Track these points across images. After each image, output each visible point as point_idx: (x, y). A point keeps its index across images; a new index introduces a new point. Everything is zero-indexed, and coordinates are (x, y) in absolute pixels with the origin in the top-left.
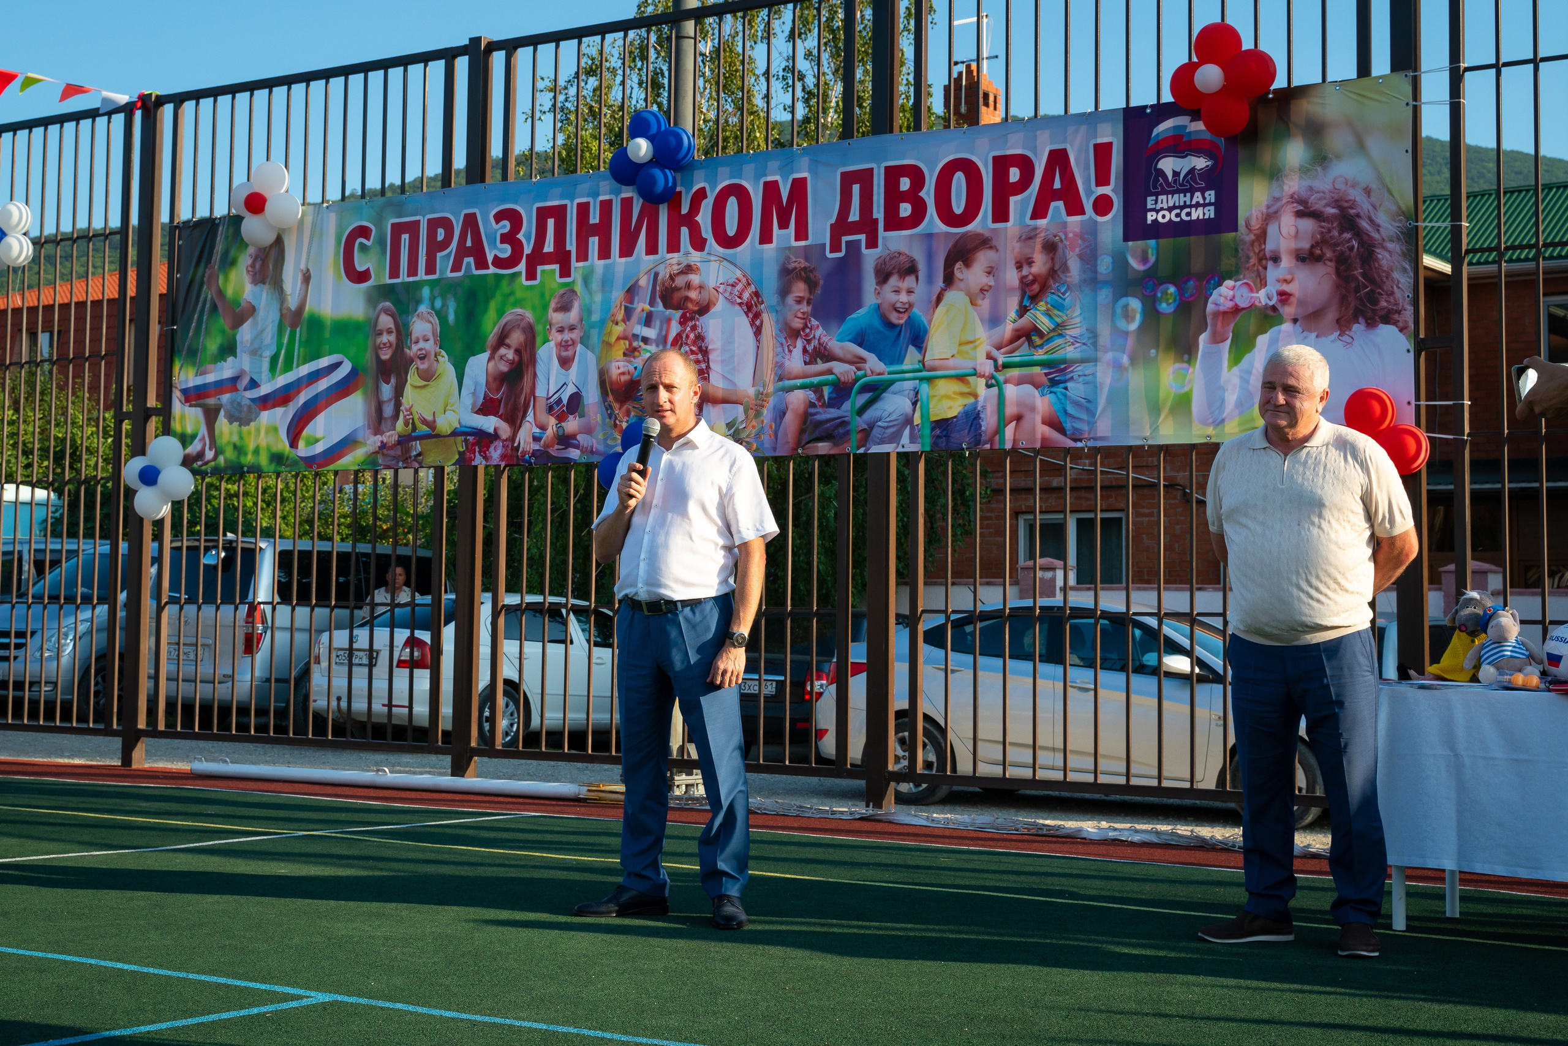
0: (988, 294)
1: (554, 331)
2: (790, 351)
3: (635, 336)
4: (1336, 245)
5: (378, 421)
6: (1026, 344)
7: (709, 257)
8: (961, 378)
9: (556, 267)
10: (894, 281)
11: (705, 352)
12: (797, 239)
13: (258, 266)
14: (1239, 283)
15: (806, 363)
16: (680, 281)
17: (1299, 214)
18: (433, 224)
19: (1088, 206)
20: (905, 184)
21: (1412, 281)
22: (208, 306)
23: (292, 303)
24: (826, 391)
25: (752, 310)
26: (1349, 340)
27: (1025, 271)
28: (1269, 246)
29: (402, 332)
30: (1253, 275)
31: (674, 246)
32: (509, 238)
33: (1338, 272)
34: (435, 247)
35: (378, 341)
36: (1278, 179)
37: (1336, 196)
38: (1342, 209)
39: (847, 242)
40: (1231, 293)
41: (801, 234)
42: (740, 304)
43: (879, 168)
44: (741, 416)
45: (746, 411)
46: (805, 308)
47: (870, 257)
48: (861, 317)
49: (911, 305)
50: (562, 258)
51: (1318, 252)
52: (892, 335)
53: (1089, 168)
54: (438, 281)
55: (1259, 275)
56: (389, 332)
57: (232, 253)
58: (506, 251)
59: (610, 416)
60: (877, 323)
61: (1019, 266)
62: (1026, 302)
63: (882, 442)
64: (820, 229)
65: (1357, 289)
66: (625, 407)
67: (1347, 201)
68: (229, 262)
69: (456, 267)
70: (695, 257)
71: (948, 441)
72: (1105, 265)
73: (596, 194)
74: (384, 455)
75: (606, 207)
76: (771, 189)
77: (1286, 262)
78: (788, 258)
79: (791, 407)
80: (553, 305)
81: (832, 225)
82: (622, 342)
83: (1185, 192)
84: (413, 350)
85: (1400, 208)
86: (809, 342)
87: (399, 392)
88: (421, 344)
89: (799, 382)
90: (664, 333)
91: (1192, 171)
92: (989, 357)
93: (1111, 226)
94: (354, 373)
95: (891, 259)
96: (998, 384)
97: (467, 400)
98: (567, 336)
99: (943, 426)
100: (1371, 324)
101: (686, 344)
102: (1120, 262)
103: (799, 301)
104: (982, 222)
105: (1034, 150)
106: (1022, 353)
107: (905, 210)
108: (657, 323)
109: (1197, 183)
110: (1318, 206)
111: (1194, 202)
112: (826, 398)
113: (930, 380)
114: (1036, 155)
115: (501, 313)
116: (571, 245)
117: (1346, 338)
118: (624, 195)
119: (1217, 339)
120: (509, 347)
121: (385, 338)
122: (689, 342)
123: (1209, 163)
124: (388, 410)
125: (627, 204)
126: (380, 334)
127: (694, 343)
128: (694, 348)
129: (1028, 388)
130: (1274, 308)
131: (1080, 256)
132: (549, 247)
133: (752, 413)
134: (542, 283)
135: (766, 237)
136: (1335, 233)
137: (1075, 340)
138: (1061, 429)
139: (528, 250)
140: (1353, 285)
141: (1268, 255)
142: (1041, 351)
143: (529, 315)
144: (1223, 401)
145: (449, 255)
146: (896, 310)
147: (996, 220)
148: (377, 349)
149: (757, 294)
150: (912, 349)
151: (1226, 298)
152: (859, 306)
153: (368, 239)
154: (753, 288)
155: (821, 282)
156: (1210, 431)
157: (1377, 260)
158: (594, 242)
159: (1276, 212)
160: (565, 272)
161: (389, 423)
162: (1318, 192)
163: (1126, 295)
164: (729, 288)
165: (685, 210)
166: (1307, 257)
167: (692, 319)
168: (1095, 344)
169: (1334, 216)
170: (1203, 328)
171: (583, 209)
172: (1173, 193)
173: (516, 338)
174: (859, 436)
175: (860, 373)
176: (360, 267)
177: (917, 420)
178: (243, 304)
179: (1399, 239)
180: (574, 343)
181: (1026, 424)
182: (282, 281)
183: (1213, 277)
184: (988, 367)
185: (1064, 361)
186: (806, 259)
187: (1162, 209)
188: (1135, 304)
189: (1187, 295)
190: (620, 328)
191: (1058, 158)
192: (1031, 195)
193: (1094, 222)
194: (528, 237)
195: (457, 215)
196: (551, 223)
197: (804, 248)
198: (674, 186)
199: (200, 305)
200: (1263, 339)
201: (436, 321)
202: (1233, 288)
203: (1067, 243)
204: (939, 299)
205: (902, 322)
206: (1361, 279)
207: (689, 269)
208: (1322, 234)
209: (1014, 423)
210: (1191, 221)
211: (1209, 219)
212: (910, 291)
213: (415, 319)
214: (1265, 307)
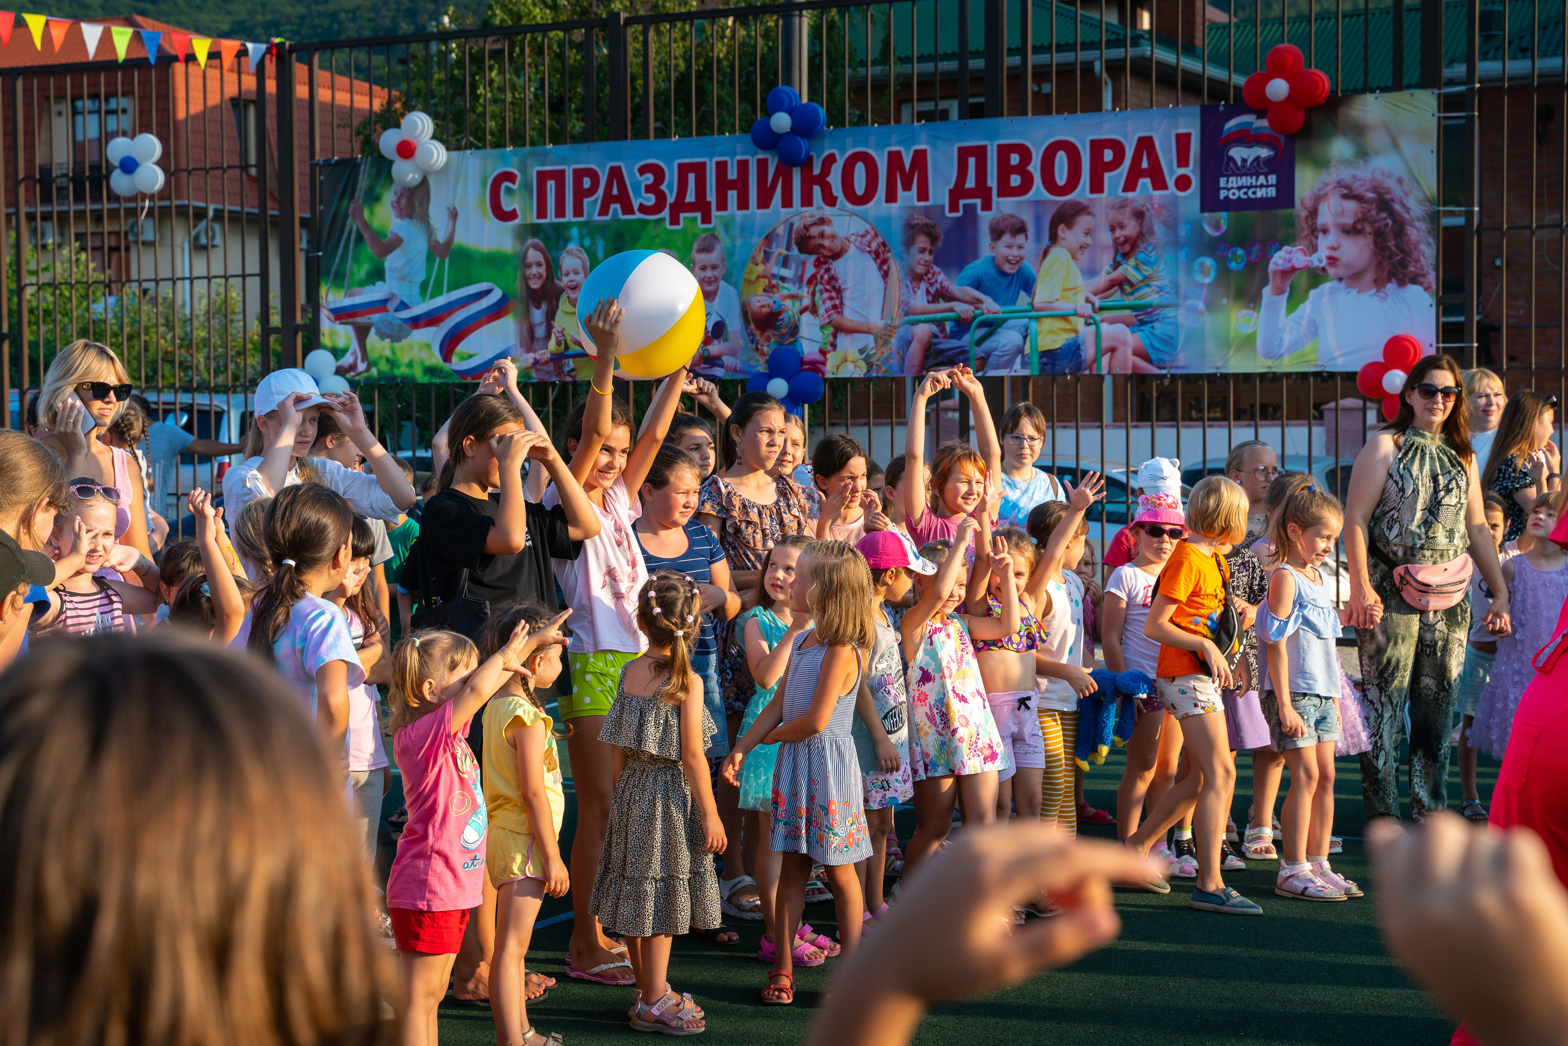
0: (1086, 251)
1: (697, 268)
2: (915, 292)
3: (774, 276)
5: (530, 340)
6: (1119, 292)
7: (841, 212)
8: (1064, 317)
9: (698, 215)
10: (1006, 238)
11: (839, 291)
12: (919, 200)
13: (403, 202)
14: (1295, 249)
15: (929, 302)
16: (814, 231)
17: (1345, 197)
18: (579, 175)
19: (1171, 182)
20: (1015, 159)
21: (1435, 252)
22: (353, 236)
23: (441, 237)
24: (948, 326)
25: (880, 257)
26: (1383, 295)
27: (1118, 233)
28: (1320, 221)
29: (552, 267)
30: (1307, 243)
31: (807, 201)
32: (653, 189)
33: (1375, 243)
34: (580, 194)
35: (528, 272)
37: (1374, 184)
38: (1380, 195)
39: (965, 206)
40: (1289, 256)
41: (923, 195)
43: (992, 145)
44: (872, 344)
45: (876, 340)
46: (927, 257)
47: (985, 218)
48: (977, 267)
49: (1021, 259)
50: (702, 206)
51: (1359, 226)
52: (1006, 281)
53: (1171, 152)
54: (587, 223)
55: (1311, 243)
56: (539, 264)
57: (377, 190)
58: (650, 200)
59: (752, 341)
60: (992, 272)
61: (1113, 229)
62: (1119, 258)
63: (998, 367)
64: (940, 192)
65: (1391, 257)
66: (767, 334)
67: (1383, 188)
68: (373, 198)
69: (604, 211)
70: (827, 211)
71: (1053, 368)
72: (1183, 231)
73: (733, 155)
74: (537, 370)
75: (743, 166)
76: (895, 159)
77: (1334, 234)
78: (912, 216)
79: (916, 337)
80: (695, 247)
81: (950, 191)
82: (762, 280)
83: (1251, 175)
84: (565, 281)
85: (1426, 195)
86: (931, 285)
87: (550, 316)
88: (572, 277)
89: (922, 317)
90: (799, 273)
91: (1257, 159)
92: (1088, 301)
93: (1191, 199)
94: (504, 299)
95: (1004, 220)
96: (1095, 323)
98: (709, 273)
99: (1049, 356)
100: (1402, 283)
101: (821, 283)
102: (1198, 229)
103: (922, 251)
104: (1082, 192)
105: (1125, 136)
106: (1116, 298)
107: (1015, 180)
108: (793, 265)
109: (1261, 169)
110: (1360, 190)
111: (1258, 184)
112: (948, 330)
113: (1038, 319)
114: (1126, 140)
116: (711, 196)
117: (1381, 294)
118: (761, 156)
119: (1279, 292)
121: (534, 270)
122: (824, 282)
123: (1272, 153)
124: (540, 332)
125: (762, 165)
126: (529, 266)
127: (828, 282)
128: (828, 287)
129: (1120, 328)
130: (1324, 269)
131: (1164, 223)
132: (690, 197)
133: (880, 341)
134: (684, 230)
135: (891, 197)
136: (1374, 213)
137: (1160, 290)
138: (1147, 358)
139: (671, 199)
140: (1388, 253)
141: (1319, 227)
142: (1131, 298)
144: (1281, 340)
145: (596, 201)
146: (1009, 261)
147: (1092, 191)
148: (526, 279)
149: (884, 244)
150: (1022, 294)
151: (1284, 259)
152: (975, 256)
153: (513, 182)
154: (880, 239)
155: (942, 237)
156: (1270, 363)
157: (1406, 235)
158: (732, 195)
159: (1326, 194)
160: (707, 219)
161: (541, 343)
162: (1360, 180)
163: (1202, 255)
164: (859, 239)
165: (817, 171)
166: (1352, 231)
167: (826, 262)
168: (1177, 293)
169: (1373, 199)
170: (1265, 282)
171: (722, 167)
172: (1241, 175)
174: (978, 362)
175: (978, 312)
176: (507, 205)
177: (1027, 350)
178: (389, 235)
179: (1425, 220)
180: (716, 279)
181: (1119, 355)
182: (428, 216)
183: (1274, 243)
184: (1088, 309)
185: (1150, 306)
186: (927, 216)
187: (1232, 188)
188: (1210, 263)
189: (1253, 256)
190: (761, 268)
191: (1146, 144)
192: (1122, 173)
193: (1176, 197)
194: (670, 188)
195: (603, 167)
196: (691, 177)
197: (926, 207)
198: (808, 151)
199: (345, 235)
200: (1312, 293)
201: (585, 257)
202: (1290, 252)
203: (1153, 212)
204: (1045, 253)
205: (1014, 271)
206: (1394, 249)
207: (822, 221)
208: (1363, 213)
209: (1109, 354)
210: (1256, 199)
211: (1271, 198)
212: (1020, 247)
213: (564, 255)
214: (1317, 268)
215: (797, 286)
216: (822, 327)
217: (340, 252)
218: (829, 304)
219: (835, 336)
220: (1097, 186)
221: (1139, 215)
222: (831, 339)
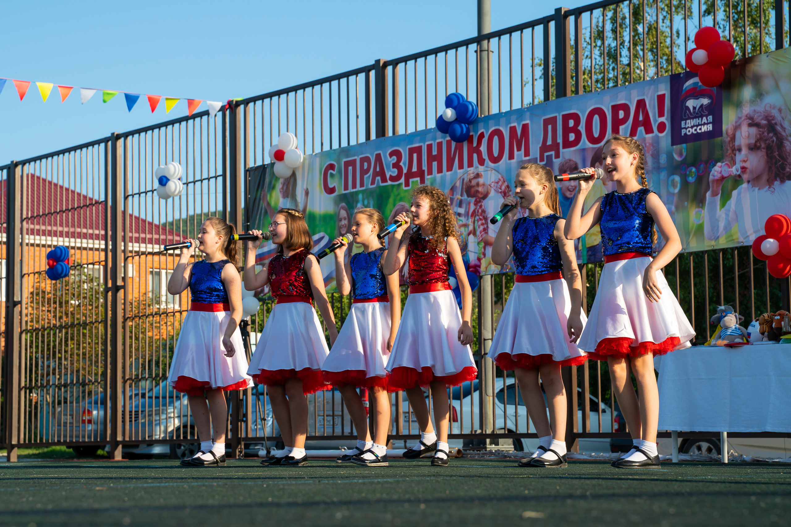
4: (766, 140)
7: (487, 169)
9: (418, 179)
11: (485, 219)
12: (525, 156)
13: (285, 188)
14: (724, 164)
16: (474, 182)
17: (750, 125)
18: (362, 161)
19: (655, 128)
20: (571, 123)
22: (263, 211)
23: (301, 206)
25: (506, 195)
26: (773, 190)
28: (737, 143)
29: (351, 219)
30: (730, 159)
31: (470, 165)
32: (396, 165)
33: (767, 153)
34: (364, 172)
35: (340, 224)
36: (740, 107)
37: (766, 114)
38: (769, 121)
39: (547, 156)
40: (720, 169)
41: (527, 154)
42: (501, 192)
43: (559, 115)
49: (576, 187)
50: (421, 174)
51: (758, 144)
52: (567, 204)
53: (654, 108)
54: (365, 190)
55: (732, 159)
56: (345, 219)
57: (273, 182)
58: (395, 172)
60: (560, 197)
64: (535, 150)
65: (776, 163)
67: (771, 117)
68: (272, 188)
69: (373, 183)
70: (481, 169)
71: (595, 257)
72: (663, 159)
73: (434, 139)
75: (440, 145)
76: (513, 130)
77: (744, 151)
81: (540, 148)
83: (698, 117)
91: (702, 106)
93: (665, 137)
95: (566, 163)
99: (591, 250)
100: (782, 181)
101: (478, 215)
102: (670, 157)
105: (630, 100)
107: (572, 137)
108: (464, 205)
109: (704, 112)
110: (758, 120)
111: (703, 123)
114: (631, 103)
115: (394, 205)
116: (425, 167)
117: (772, 189)
118: (447, 139)
119: (714, 194)
121: (343, 222)
122: (479, 214)
123: (709, 101)
125: (449, 144)
126: (341, 220)
127: (481, 215)
128: (481, 217)
130: (739, 176)
131: (652, 155)
132: (415, 168)
135: (511, 157)
136: (766, 134)
139: (405, 171)
140: (774, 161)
141: (736, 148)
143: (407, 205)
144: (718, 227)
145: (370, 176)
146: (569, 190)
148: (340, 228)
149: (508, 186)
151: (718, 172)
153: (334, 170)
154: (506, 184)
156: (713, 243)
157: (784, 147)
159: (739, 125)
160: (423, 181)
162: (758, 113)
163: (673, 174)
164: (496, 184)
165: (475, 144)
166: (753, 148)
167: (480, 202)
169: (765, 125)
171: (430, 147)
172: (693, 118)
176: (331, 186)
177: (580, 247)
178: (279, 209)
182: (296, 195)
183: (712, 162)
187: (688, 127)
188: (677, 178)
189: (701, 172)
191: (641, 104)
192: (629, 125)
193: (658, 137)
194: (405, 164)
195: (372, 155)
196: (415, 156)
198: (469, 132)
199: (259, 211)
200: (735, 193)
202: (721, 167)
203: (646, 149)
205: (572, 196)
206: (777, 157)
207: (478, 176)
208: (760, 134)
210: (702, 133)
211: (710, 131)
213: (356, 211)
214: (736, 175)
215: (466, 218)
216: (479, 243)
217: (257, 222)
218: (482, 228)
219: (484, 248)
222: (483, 250)
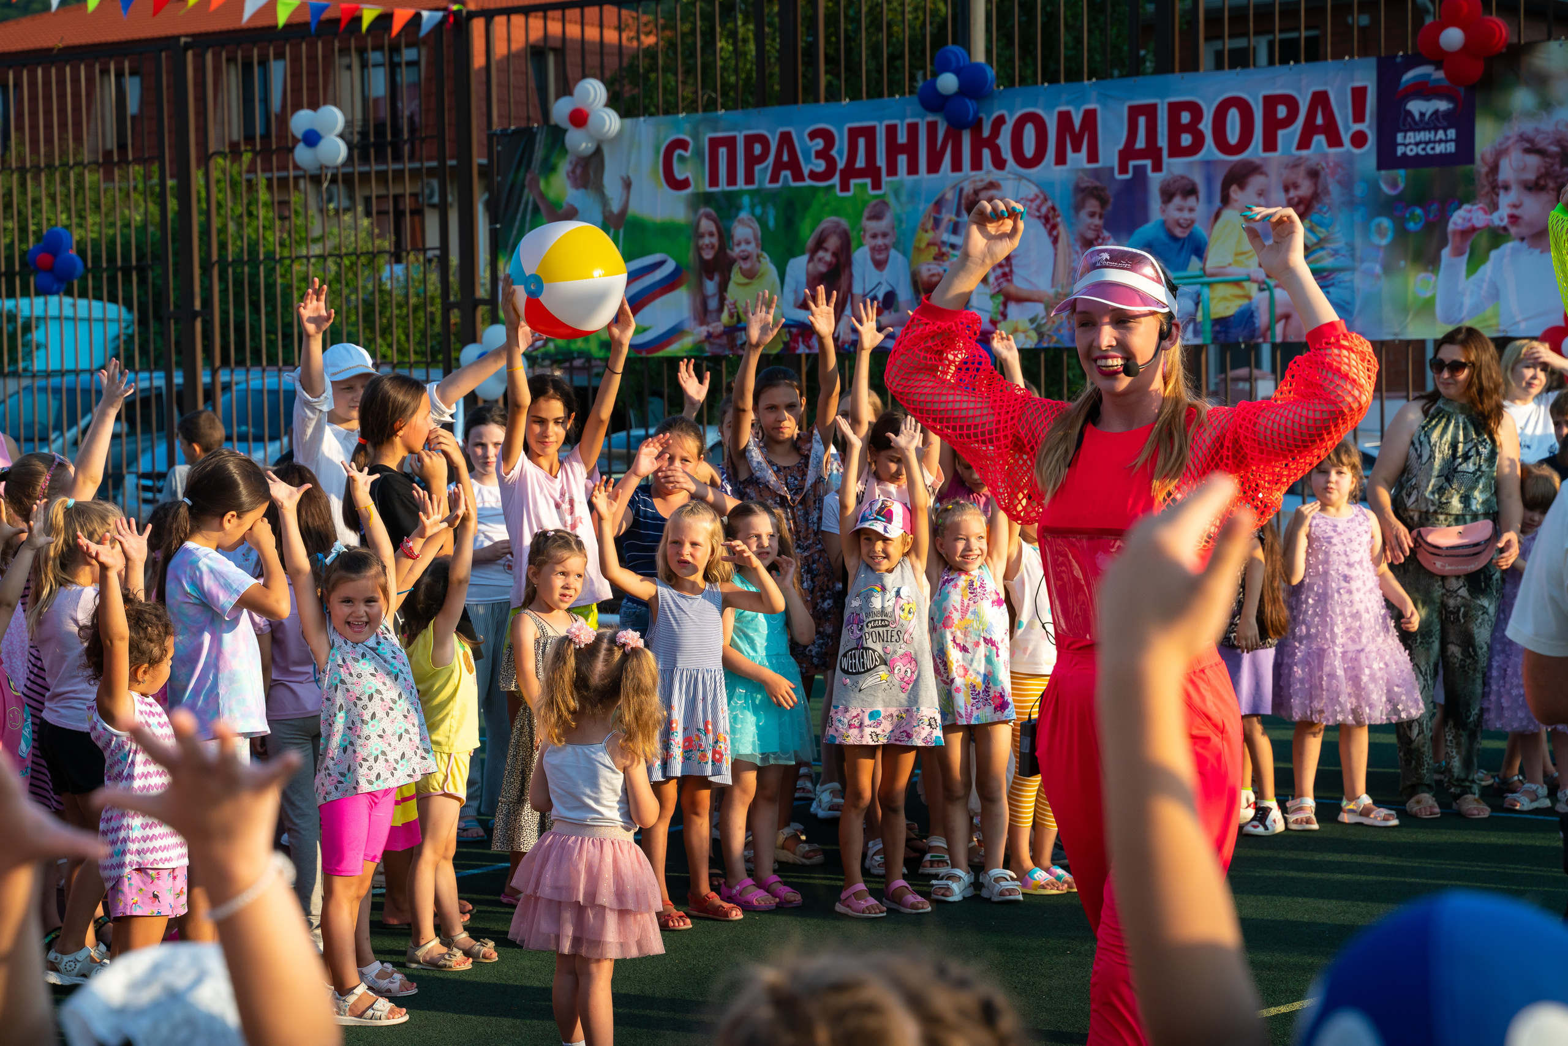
1: (867, 236)
3: (944, 243)
4: (1558, 177)
5: (703, 314)
7: (1009, 176)
8: (1237, 283)
9: (868, 181)
10: (1177, 201)
12: (1089, 162)
13: (578, 171)
14: (1475, 207)
16: (984, 196)
17: (1527, 151)
18: (750, 140)
19: (1346, 139)
20: (1186, 117)
23: (615, 207)
25: (1049, 221)
27: (1292, 194)
28: (1501, 177)
29: (725, 237)
30: (1488, 201)
31: (977, 165)
32: (823, 154)
34: (752, 161)
35: (701, 242)
38: (1563, 147)
39: (1135, 167)
40: (1468, 215)
41: (1093, 157)
42: (1039, 217)
43: (1163, 103)
44: (1043, 313)
45: (1046, 309)
46: (1097, 221)
47: (1156, 180)
48: (1148, 230)
49: (1193, 222)
50: (872, 172)
51: (1542, 182)
52: (1176, 246)
53: (1346, 107)
54: (758, 191)
55: (1492, 201)
56: (711, 234)
57: (554, 159)
58: (820, 166)
60: (1163, 236)
61: (1286, 189)
64: (1109, 154)
68: (549, 168)
69: (774, 179)
70: (996, 175)
71: (1226, 336)
72: (1359, 190)
73: (903, 118)
74: (710, 343)
75: (913, 129)
76: (1065, 119)
77: (1515, 191)
78: (1081, 179)
80: (866, 214)
81: (1121, 151)
83: (1430, 130)
84: (736, 251)
87: (723, 287)
88: (743, 247)
91: (1436, 112)
92: (1261, 265)
93: (1367, 156)
94: (678, 270)
95: (1175, 181)
96: (1269, 288)
97: (789, 296)
98: (880, 241)
99: (1222, 324)
102: (1374, 187)
103: (1092, 215)
104: (1255, 151)
105: (1299, 91)
107: (1186, 140)
109: (1440, 123)
110: (1542, 143)
111: (1437, 139)
113: (1210, 284)
114: (1300, 95)
115: (819, 221)
116: (881, 161)
118: (930, 119)
119: (1458, 253)
120: (826, 250)
121: (707, 240)
123: (1451, 106)
124: (713, 304)
125: (932, 128)
126: (702, 236)
130: (1505, 229)
131: (1339, 182)
132: (860, 163)
133: (1051, 310)
134: (854, 196)
135: (1061, 159)
136: (1557, 167)
137: (1335, 253)
139: (841, 164)
141: (1500, 184)
143: (845, 223)
144: (1461, 305)
145: (766, 168)
146: (1180, 225)
147: (1265, 150)
148: (699, 249)
149: (1053, 208)
150: (1194, 259)
151: (1464, 219)
152: (1145, 219)
153: (686, 150)
154: (1049, 204)
155: (1112, 200)
158: (902, 160)
159: (1507, 149)
161: (714, 315)
162: (1543, 133)
163: (1379, 215)
164: (1029, 203)
165: (986, 133)
166: (1534, 187)
168: (1353, 256)
169: (1557, 153)
170: (1444, 243)
171: (892, 131)
172: (1419, 130)
173: (833, 242)
176: (680, 174)
177: (1199, 317)
178: (565, 206)
180: (887, 248)
181: (1293, 321)
182: (602, 186)
183: (1453, 202)
184: (1261, 274)
185: (1326, 269)
186: (1097, 178)
187: (1410, 144)
188: (1387, 223)
189: (1431, 216)
190: (930, 236)
191: (1320, 99)
192: (1295, 131)
193: (1351, 154)
194: (840, 153)
195: (773, 132)
196: (862, 142)
197: (1095, 170)
198: (976, 113)
199: (522, 207)
200: (1494, 254)
201: (756, 226)
202: (1470, 211)
203: (1328, 171)
204: (1217, 216)
205: (1185, 235)
207: (991, 185)
208: (1546, 168)
209: (1282, 322)
210: (1435, 155)
211: (1451, 154)
212: (1191, 210)
213: (736, 224)
214: (1499, 227)
216: (993, 296)
217: (517, 224)
219: (1005, 304)
220: (1270, 144)
221: (1314, 174)
222: (1001, 308)
